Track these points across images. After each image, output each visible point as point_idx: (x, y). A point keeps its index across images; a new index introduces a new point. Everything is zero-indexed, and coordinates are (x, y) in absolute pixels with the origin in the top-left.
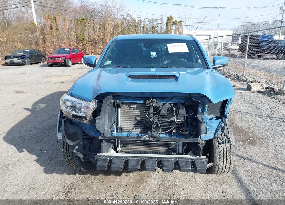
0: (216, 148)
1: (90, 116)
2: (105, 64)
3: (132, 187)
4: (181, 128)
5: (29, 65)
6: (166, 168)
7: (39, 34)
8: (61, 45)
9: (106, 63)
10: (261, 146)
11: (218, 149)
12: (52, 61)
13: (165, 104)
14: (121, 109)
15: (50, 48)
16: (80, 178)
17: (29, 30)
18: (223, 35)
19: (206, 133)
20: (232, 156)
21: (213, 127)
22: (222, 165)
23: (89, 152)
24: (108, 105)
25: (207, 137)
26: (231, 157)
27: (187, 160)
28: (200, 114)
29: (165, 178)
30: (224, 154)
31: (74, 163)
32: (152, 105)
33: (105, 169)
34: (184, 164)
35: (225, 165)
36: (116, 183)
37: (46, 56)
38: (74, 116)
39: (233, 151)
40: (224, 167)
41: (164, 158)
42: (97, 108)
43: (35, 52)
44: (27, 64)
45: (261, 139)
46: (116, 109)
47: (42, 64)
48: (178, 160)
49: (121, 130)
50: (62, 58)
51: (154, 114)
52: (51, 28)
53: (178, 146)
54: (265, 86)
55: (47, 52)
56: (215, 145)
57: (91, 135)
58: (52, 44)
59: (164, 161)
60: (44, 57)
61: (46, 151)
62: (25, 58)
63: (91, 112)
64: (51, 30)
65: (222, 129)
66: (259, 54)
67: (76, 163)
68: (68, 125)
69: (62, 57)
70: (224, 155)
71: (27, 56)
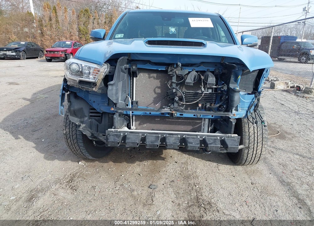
0: (245, 133)
1: (101, 81)
2: (116, 37)
3: (146, 176)
4: (209, 101)
5: (24, 59)
6: (191, 145)
7: (37, 26)
8: (61, 38)
9: (118, 36)
10: (291, 140)
11: (248, 133)
12: (51, 55)
13: (191, 72)
14: (137, 78)
15: (49, 42)
16: (85, 166)
17: (26, 20)
18: (244, 31)
19: (237, 110)
20: (264, 142)
21: (245, 103)
22: (252, 153)
23: (97, 132)
24: (122, 71)
25: (237, 114)
26: (262, 143)
27: (216, 138)
28: (233, 83)
29: (184, 169)
30: (254, 139)
31: (78, 148)
32: (175, 72)
33: (118, 145)
34: (212, 141)
35: (255, 152)
36: (128, 172)
37: (44, 50)
38: (81, 82)
39: (265, 136)
40: (254, 156)
41: (188, 135)
42: (110, 72)
43: (32, 45)
44: (22, 58)
45: (290, 134)
46: (131, 79)
47: (39, 59)
48: (205, 138)
49: (137, 104)
50: (63, 53)
51: (177, 85)
52: (50, 20)
53: (203, 125)
54: (290, 84)
55: (45, 46)
56: (245, 129)
57: (101, 110)
58: (51, 38)
59: (188, 138)
60: (41, 52)
61: (44, 140)
62: (20, 51)
63: (102, 75)
64: (50, 21)
65: (255, 107)
66: (280, 57)
67: (81, 148)
68: (73, 99)
69: (62, 51)
70: (254, 141)
71: (23, 49)
